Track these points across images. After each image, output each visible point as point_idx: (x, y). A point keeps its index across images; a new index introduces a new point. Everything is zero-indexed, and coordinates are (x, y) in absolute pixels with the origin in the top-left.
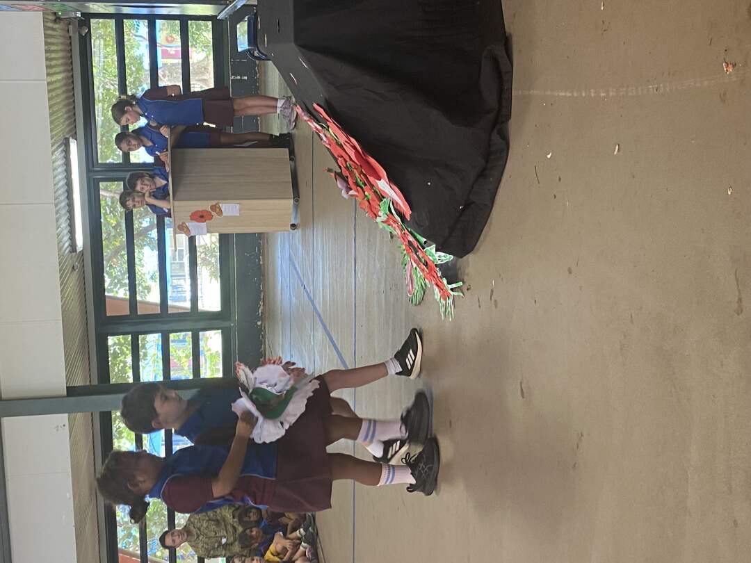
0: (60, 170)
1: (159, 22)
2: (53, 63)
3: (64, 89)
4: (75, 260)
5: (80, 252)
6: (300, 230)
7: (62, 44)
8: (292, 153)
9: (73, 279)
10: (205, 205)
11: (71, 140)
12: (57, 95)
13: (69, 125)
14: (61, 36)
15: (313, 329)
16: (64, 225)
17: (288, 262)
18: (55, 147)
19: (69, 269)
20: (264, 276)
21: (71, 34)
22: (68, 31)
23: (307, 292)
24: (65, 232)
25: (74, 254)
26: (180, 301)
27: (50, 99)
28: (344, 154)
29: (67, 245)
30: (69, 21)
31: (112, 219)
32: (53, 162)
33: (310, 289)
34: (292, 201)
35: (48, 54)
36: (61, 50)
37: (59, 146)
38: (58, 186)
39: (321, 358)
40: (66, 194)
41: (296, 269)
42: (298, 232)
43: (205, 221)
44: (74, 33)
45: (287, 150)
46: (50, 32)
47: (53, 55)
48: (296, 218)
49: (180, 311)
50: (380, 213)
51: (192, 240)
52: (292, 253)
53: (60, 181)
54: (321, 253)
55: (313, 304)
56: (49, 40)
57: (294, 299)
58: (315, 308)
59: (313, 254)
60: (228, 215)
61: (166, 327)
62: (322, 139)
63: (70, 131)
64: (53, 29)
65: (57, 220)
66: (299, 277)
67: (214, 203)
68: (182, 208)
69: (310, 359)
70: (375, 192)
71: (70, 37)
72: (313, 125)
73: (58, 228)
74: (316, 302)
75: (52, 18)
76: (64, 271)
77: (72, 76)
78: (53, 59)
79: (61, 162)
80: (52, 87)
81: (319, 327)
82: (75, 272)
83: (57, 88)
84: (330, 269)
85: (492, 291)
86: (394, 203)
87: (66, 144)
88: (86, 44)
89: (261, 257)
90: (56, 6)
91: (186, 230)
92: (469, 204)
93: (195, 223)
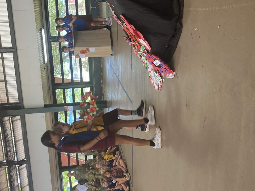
0: (39, 38)
2: (36, 5)
3: (39, 13)
4: (45, 66)
5: (46, 64)
8: (111, 31)
9: (45, 72)
10: (84, 49)
11: (42, 29)
12: (38, 15)
13: (42, 24)
15: (119, 87)
16: (41, 56)
17: (110, 66)
18: (37, 31)
20: (102, 70)
24: (42, 58)
25: (45, 64)
26: (77, 79)
27: (36, 16)
28: (129, 31)
29: (42, 62)
31: (56, 53)
32: (37, 36)
33: (117, 75)
34: (111, 47)
37: (39, 31)
38: (39, 43)
39: (121, 95)
40: (41, 46)
41: (112, 68)
42: (113, 57)
43: (84, 54)
45: (109, 30)
48: (112, 52)
49: (77, 82)
50: (141, 50)
51: (80, 60)
52: (111, 64)
53: (39, 42)
57: (112, 78)
58: (119, 80)
59: (118, 63)
60: (91, 51)
61: (73, 86)
62: (121, 26)
63: (42, 26)
65: (39, 54)
66: (114, 71)
67: (87, 48)
68: (77, 50)
69: (117, 96)
70: (139, 43)
72: (119, 22)
73: (39, 57)
74: (119, 78)
76: (42, 69)
77: (42, 9)
78: (36, 3)
79: (39, 36)
80: (36, 12)
81: (120, 86)
82: (45, 70)
83: (38, 13)
84: (123, 68)
85: (177, 73)
86: (145, 47)
87: (41, 30)
89: (101, 65)
91: (78, 56)
92: (169, 46)
93: (81, 54)
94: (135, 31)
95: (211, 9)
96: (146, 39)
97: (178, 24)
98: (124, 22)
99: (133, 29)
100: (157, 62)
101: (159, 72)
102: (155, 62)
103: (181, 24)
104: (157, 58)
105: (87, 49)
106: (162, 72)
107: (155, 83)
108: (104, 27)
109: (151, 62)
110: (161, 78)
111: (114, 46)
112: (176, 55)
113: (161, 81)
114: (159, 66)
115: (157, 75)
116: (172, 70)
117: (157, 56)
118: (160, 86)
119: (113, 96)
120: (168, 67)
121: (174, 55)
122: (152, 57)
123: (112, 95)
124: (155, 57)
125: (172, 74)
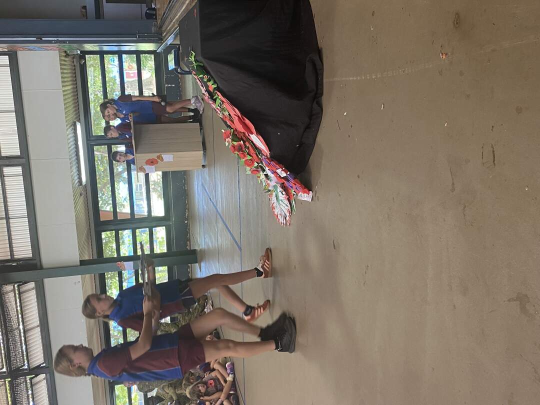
0: (71, 140)
1: (124, 56)
2: (66, 80)
3: (72, 94)
4: (82, 190)
5: (84, 185)
7: (71, 69)
8: (201, 125)
9: (81, 200)
10: (154, 156)
11: (77, 122)
12: (69, 98)
13: (76, 114)
14: (69, 65)
15: (217, 222)
16: (74, 171)
17: (201, 187)
18: (68, 127)
19: (78, 195)
20: (188, 195)
21: (75, 64)
22: (73, 62)
23: (213, 202)
24: (76, 174)
25: (81, 187)
26: (142, 210)
27: (64, 100)
29: (77, 181)
30: (74, 57)
31: (102, 168)
32: (68, 135)
33: (214, 201)
34: (202, 152)
35: (63, 75)
36: (70, 73)
37: (71, 126)
38: (70, 149)
39: (221, 237)
40: (76, 153)
41: (206, 190)
42: (206, 170)
43: (153, 165)
44: (77, 63)
46: (63, 62)
47: (65, 75)
48: (205, 161)
49: (142, 217)
51: (147, 176)
52: (203, 182)
53: (72, 145)
54: (219, 179)
55: (216, 209)
56: (63, 67)
57: (205, 207)
58: (217, 211)
59: (215, 181)
60: (166, 161)
61: (134, 226)
62: (217, 112)
63: (76, 118)
64: (64, 61)
65: (71, 167)
66: (207, 194)
67: (158, 154)
68: (141, 158)
69: (215, 240)
73: (71, 172)
74: (218, 207)
75: (64, 54)
76: (76, 196)
77: (77, 87)
79: (72, 135)
80: (65, 93)
81: (220, 219)
82: (82, 197)
83: (68, 94)
84: (225, 188)
85: (316, 192)
87: (74, 125)
88: (83, 69)
89: (186, 186)
90: (66, 47)
91: (143, 170)
93: (148, 166)
94: (241, 119)
95: (368, 78)
107: (280, 215)
110: (289, 203)
111: (207, 151)
113: (289, 209)
116: (307, 188)
118: (287, 218)
119: (207, 240)
123: (205, 238)
125: (307, 195)
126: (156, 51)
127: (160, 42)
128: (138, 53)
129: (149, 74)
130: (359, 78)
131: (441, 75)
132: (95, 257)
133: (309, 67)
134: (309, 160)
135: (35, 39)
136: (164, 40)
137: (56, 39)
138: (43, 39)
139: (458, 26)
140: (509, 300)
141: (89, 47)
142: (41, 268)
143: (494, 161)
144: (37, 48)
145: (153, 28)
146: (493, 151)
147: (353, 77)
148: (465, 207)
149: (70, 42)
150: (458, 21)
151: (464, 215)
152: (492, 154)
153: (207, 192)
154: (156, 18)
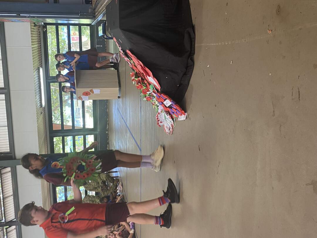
0: (36, 78)
1: (71, 27)
2: (34, 41)
3: (38, 50)
4: (42, 110)
5: (44, 107)
6: (121, 99)
7: (37, 34)
8: (118, 71)
9: (41, 117)
10: (88, 90)
11: (40, 68)
12: (36, 52)
13: (39, 63)
14: (37, 31)
15: (126, 132)
16: (38, 98)
17: (117, 110)
18: (34, 71)
19: (40, 113)
20: (108, 115)
21: (40, 31)
22: (39, 30)
24: (38, 100)
25: (41, 108)
26: (79, 124)
27: (33, 53)
28: (137, 69)
29: (39, 105)
30: (39, 26)
31: (55, 97)
32: (34, 76)
33: (124, 119)
34: (118, 88)
35: (32, 38)
36: (37, 36)
37: (36, 70)
38: (36, 84)
39: (129, 142)
40: (39, 87)
41: (120, 112)
42: (120, 99)
43: (87, 96)
44: (41, 30)
45: (116, 70)
46: (32, 30)
47: (34, 38)
48: (120, 94)
49: (79, 128)
50: (150, 90)
51: (83, 103)
52: (118, 107)
53: (36, 82)
54: (128, 105)
56: (32, 33)
57: (119, 123)
59: (126, 107)
60: (96, 93)
61: (74, 134)
62: (129, 64)
63: (40, 65)
64: (34, 29)
65: (36, 96)
66: (121, 115)
67: (91, 89)
68: (80, 91)
69: (125, 144)
70: (148, 82)
71: (40, 32)
72: (126, 59)
73: (36, 99)
74: (127, 123)
75: (34, 25)
76: (38, 114)
77: (41, 45)
78: (34, 39)
79: (37, 76)
80: (33, 49)
81: (128, 132)
82: (42, 115)
83: (35, 50)
84: (132, 111)
85: (189, 115)
86: (155, 86)
87: (39, 70)
88: (45, 34)
89: (107, 109)
90: (35, 20)
91: (81, 98)
92: (181, 84)
93: (84, 96)
94: (143, 68)
95: (223, 44)
96: (155, 76)
97: (190, 60)
98: (132, 59)
99: (141, 65)
100: (168, 103)
101: (170, 114)
102: (165, 103)
103: (193, 61)
104: (167, 98)
105: (91, 91)
106: (174, 113)
107: (166, 127)
108: (110, 66)
109: (161, 102)
110: (172, 120)
111: (121, 88)
112: (187, 94)
113: (172, 124)
114: (170, 107)
115: (168, 117)
116: (184, 111)
117: (167, 96)
118: (171, 130)
119: (120, 144)
120: (180, 107)
121: (186, 95)
122: (162, 97)
123: (118, 143)
124: (165, 97)
125: (184, 116)
126: (91, 24)
127: (94, 18)
128: (80, 25)
129: (86, 39)
130: (217, 44)
131: (268, 43)
132: (49, 153)
133: (186, 36)
134: (185, 94)
135: (16, 15)
136: (96, 17)
137: (29, 15)
138: (21, 15)
139: (279, 13)
140: (306, 185)
141: (49, 21)
142: (15, 159)
143: (299, 97)
144: (16, 21)
145: (90, 10)
146: (299, 92)
147: (214, 43)
148: (281, 126)
149: (38, 17)
150: (279, 10)
151: (280, 131)
152: (298, 93)
153: (120, 113)
154: (92, 4)
